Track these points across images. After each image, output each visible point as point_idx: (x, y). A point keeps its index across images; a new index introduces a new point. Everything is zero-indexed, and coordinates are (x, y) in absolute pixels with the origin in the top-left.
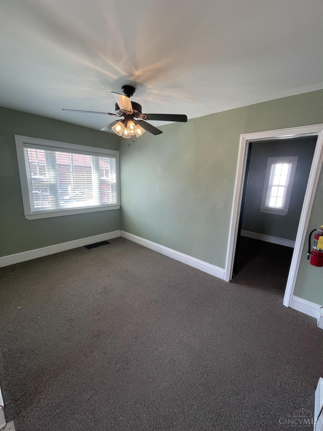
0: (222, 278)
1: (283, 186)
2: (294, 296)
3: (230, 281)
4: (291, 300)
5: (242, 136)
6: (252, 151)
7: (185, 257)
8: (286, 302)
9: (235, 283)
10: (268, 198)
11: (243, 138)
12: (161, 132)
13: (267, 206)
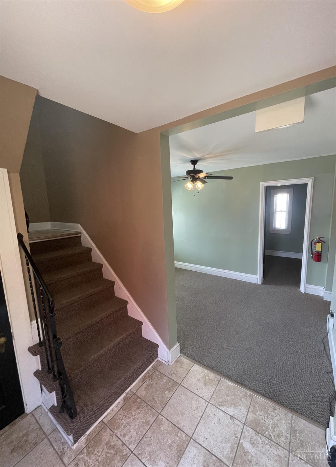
0: (255, 282)
1: (285, 211)
2: (307, 284)
3: (262, 284)
4: (305, 288)
5: (261, 184)
6: (268, 191)
7: (224, 271)
8: (302, 290)
9: (266, 284)
10: (274, 221)
11: (263, 185)
12: (207, 182)
13: (274, 227)
